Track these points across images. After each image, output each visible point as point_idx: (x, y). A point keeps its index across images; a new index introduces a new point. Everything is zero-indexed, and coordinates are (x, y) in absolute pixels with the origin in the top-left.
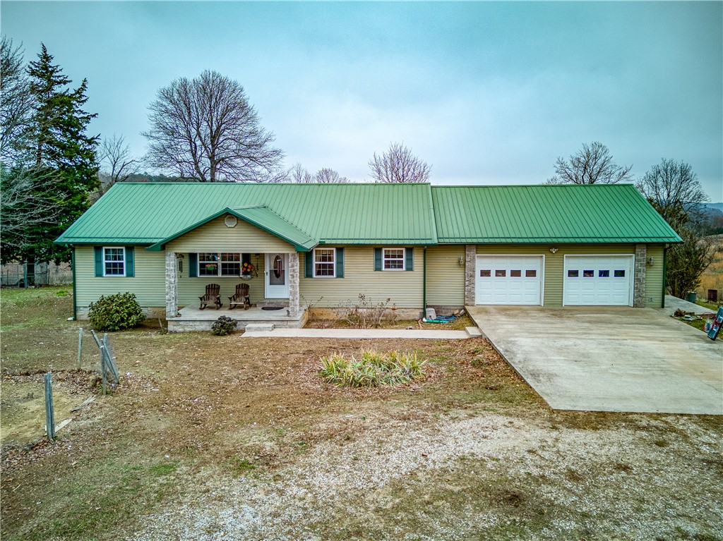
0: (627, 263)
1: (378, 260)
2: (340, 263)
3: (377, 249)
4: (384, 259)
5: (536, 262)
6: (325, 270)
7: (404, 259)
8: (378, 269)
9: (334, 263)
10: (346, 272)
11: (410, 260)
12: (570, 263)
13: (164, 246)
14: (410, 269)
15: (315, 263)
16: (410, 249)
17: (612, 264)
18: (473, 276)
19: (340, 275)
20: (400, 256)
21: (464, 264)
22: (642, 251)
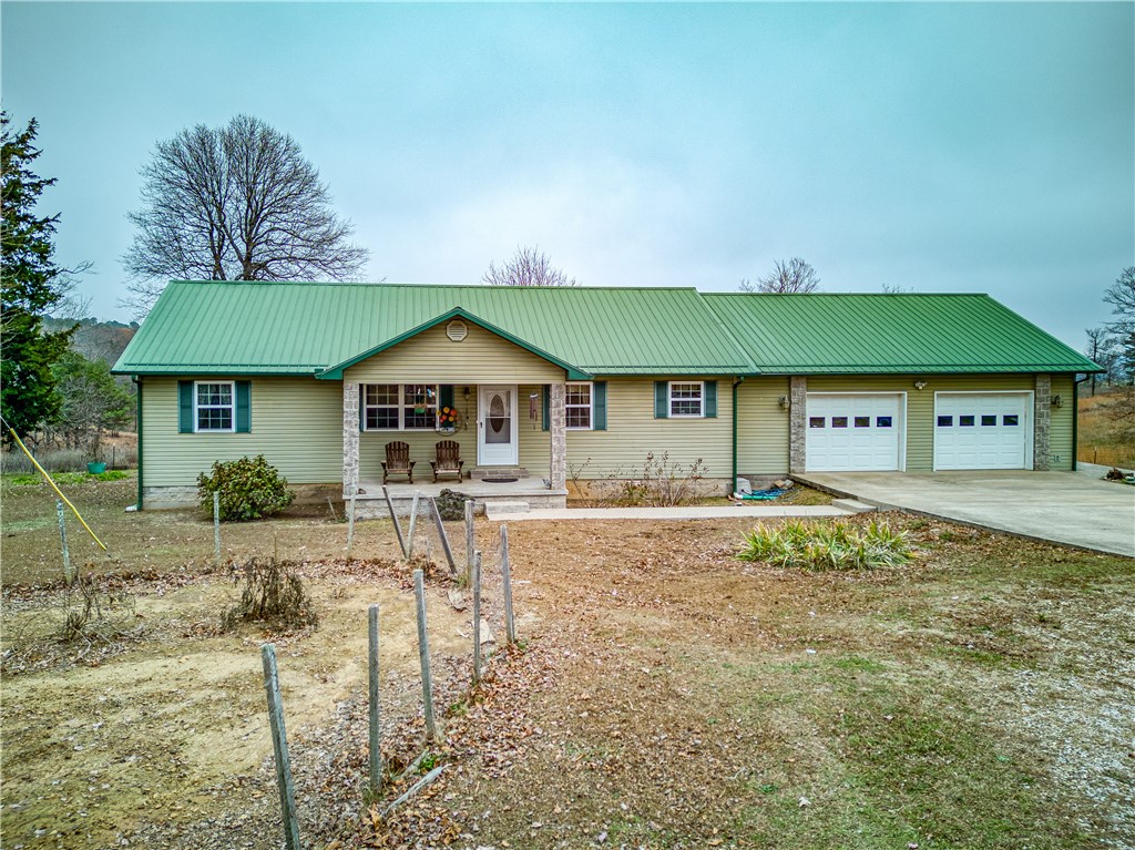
0: (1020, 404)
1: (661, 401)
2: (601, 406)
3: (660, 382)
4: (670, 399)
5: (891, 405)
6: (576, 418)
7: (702, 399)
8: (661, 415)
9: (591, 405)
10: (610, 420)
11: (711, 401)
12: (943, 404)
14: (711, 414)
16: (712, 382)
17: (999, 406)
18: (801, 426)
19: (601, 426)
20: (696, 395)
21: (786, 407)
22: (1045, 386)
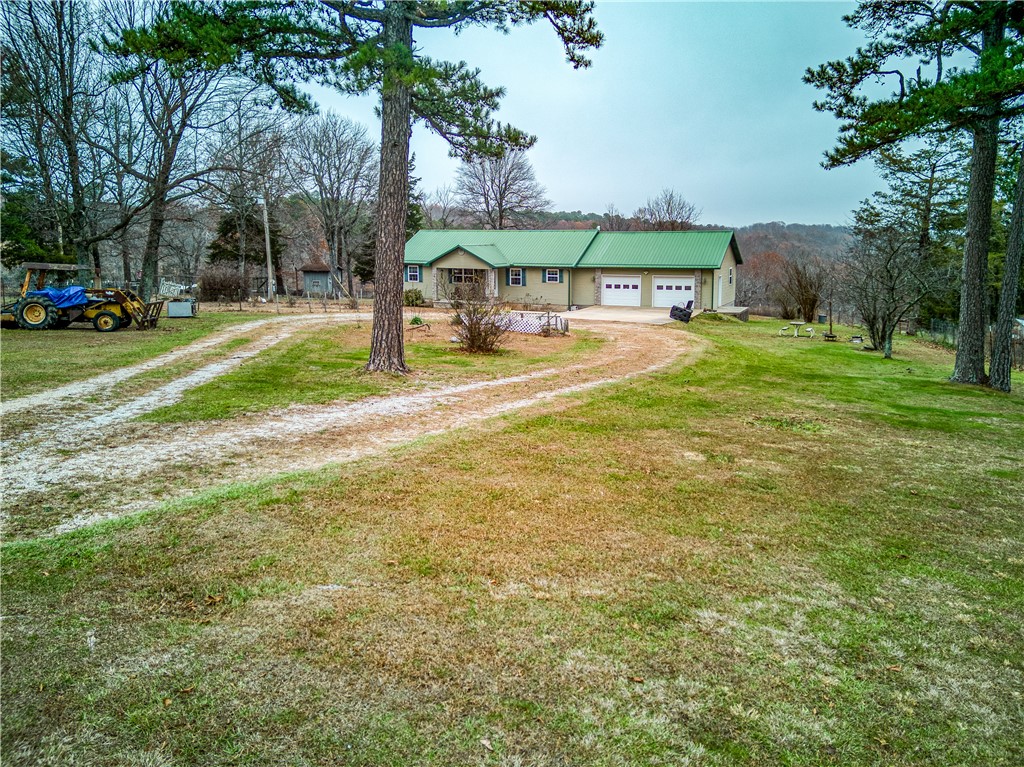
0: (691, 281)
1: (544, 276)
2: (524, 277)
3: (544, 269)
4: (547, 276)
5: (637, 280)
6: (516, 281)
7: (558, 276)
9: (521, 277)
10: (527, 283)
11: (561, 276)
12: (658, 280)
13: (431, 264)
14: (561, 282)
15: (511, 277)
16: (562, 270)
17: (684, 282)
18: (599, 287)
19: (524, 285)
20: (556, 274)
21: (594, 280)
22: (698, 274)
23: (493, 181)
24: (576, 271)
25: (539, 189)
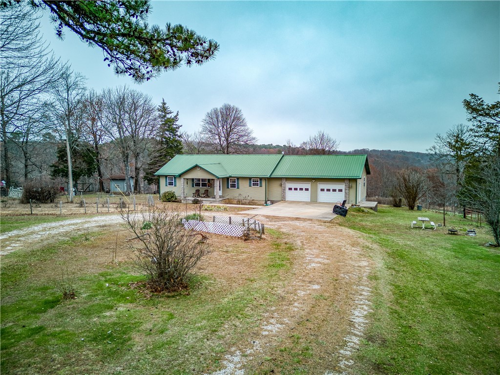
0: (342, 186)
1: (250, 183)
2: (238, 183)
3: (250, 179)
4: (252, 183)
5: (308, 185)
6: (233, 186)
7: (259, 183)
8: (250, 186)
9: (236, 183)
10: (240, 187)
11: (261, 183)
12: (321, 186)
13: (180, 176)
14: (261, 186)
15: (230, 183)
16: (261, 179)
17: (338, 186)
18: (284, 190)
19: (238, 188)
20: (258, 182)
21: (281, 185)
22: (347, 182)
23: (223, 127)
24: (270, 179)
25: (249, 131)
